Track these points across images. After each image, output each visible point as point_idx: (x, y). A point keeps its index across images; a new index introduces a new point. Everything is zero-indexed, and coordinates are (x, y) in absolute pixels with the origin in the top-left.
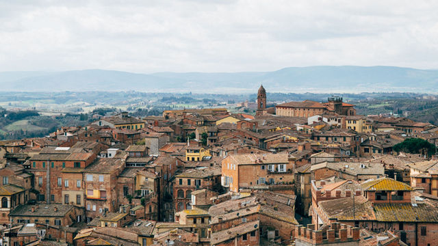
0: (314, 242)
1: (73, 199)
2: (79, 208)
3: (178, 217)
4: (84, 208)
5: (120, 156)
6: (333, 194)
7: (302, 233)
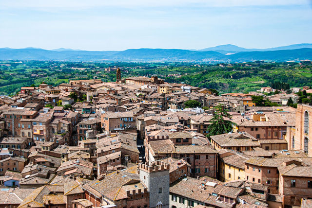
0: (149, 172)
1: (26, 134)
2: (30, 139)
3: (80, 144)
4: (32, 139)
5: (50, 112)
6: (156, 137)
7: (143, 167)
